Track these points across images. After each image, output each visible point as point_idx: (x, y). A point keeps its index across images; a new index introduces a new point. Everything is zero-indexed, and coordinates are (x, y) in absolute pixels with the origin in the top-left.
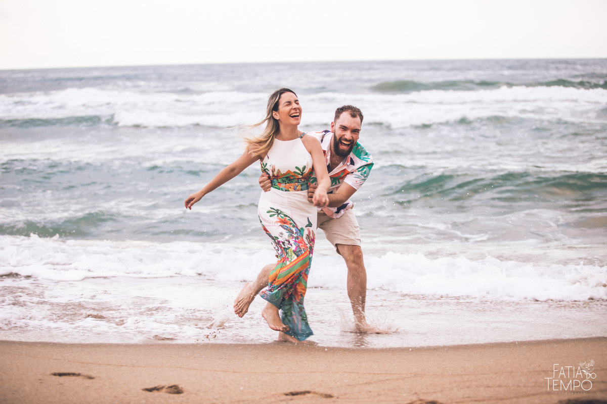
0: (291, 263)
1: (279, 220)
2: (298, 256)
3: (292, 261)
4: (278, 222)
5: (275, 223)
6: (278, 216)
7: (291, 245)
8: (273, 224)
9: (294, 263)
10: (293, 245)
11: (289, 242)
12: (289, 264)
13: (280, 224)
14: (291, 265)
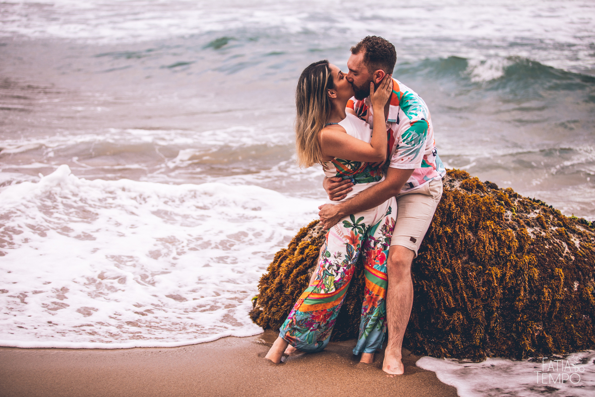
0: (326, 293)
1: (350, 236)
2: (337, 289)
3: (329, 292)
4: (347, 237)
5: (344, 237)
6: (352, 230)
7: (337, 274)
8: (341, 237)
9: (330, 295)
10: (339, 274)
11: (338, 269)
12: (323, 294)
13: (348, 241)
14: (325, 296)
